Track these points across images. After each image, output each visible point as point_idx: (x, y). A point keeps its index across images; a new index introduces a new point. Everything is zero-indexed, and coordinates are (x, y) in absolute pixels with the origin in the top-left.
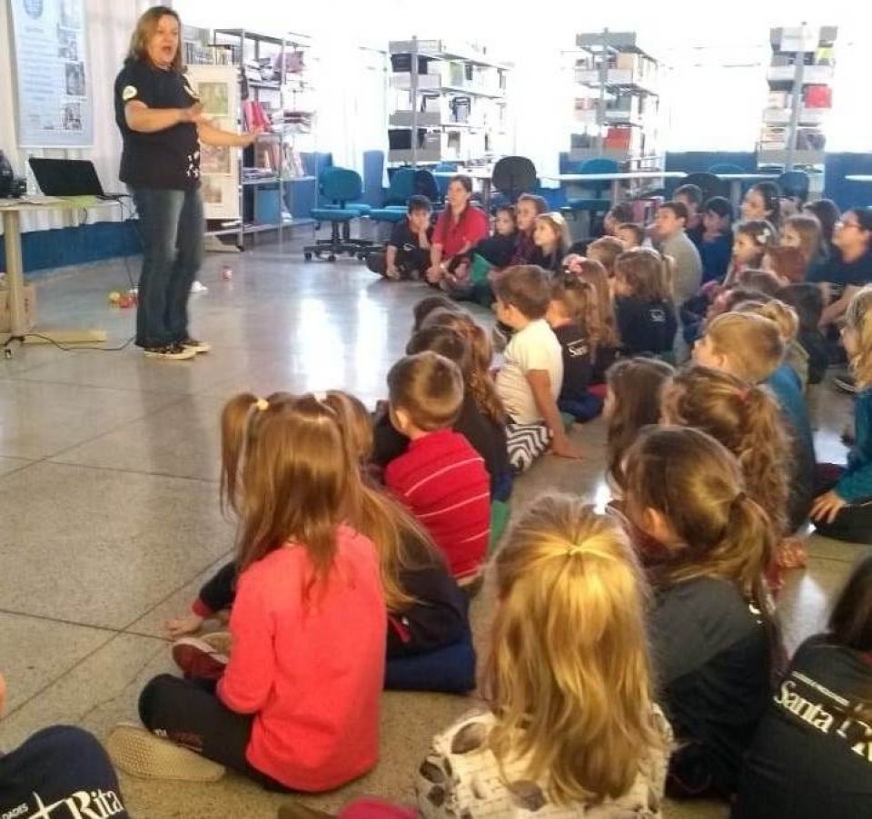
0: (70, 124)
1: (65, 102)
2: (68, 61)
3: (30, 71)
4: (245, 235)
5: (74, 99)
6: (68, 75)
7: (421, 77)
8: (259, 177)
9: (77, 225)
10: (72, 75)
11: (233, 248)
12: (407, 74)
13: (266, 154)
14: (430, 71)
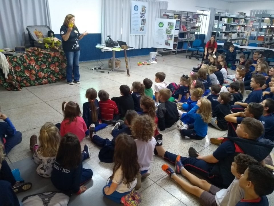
0: (141, 30)
1: (141, 26)
2: (142, 19)
3: (134, 21)
4: (177, 51)
5: (143, 26)
6: (142, 21)
7: (220, 21)
8: (183, 40)
9: (140, 48)
10: (143, 21)
11: (174, 54)
12: (217, 21)
13: (186, 35)
14: (222, 20)
